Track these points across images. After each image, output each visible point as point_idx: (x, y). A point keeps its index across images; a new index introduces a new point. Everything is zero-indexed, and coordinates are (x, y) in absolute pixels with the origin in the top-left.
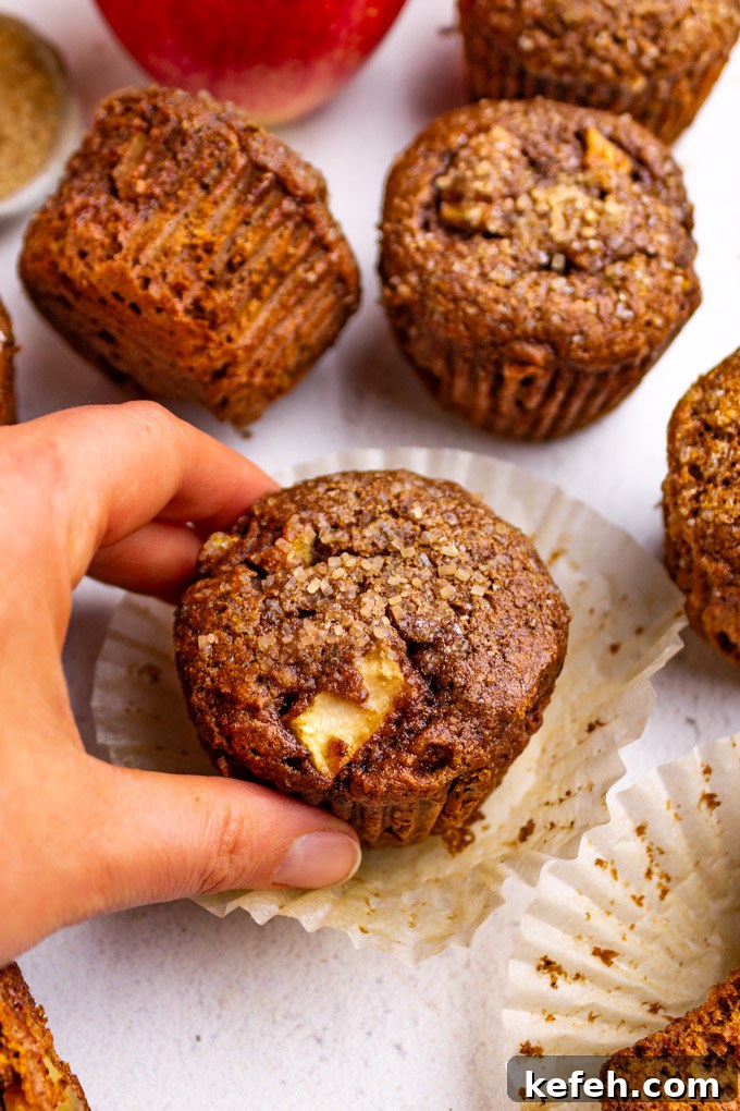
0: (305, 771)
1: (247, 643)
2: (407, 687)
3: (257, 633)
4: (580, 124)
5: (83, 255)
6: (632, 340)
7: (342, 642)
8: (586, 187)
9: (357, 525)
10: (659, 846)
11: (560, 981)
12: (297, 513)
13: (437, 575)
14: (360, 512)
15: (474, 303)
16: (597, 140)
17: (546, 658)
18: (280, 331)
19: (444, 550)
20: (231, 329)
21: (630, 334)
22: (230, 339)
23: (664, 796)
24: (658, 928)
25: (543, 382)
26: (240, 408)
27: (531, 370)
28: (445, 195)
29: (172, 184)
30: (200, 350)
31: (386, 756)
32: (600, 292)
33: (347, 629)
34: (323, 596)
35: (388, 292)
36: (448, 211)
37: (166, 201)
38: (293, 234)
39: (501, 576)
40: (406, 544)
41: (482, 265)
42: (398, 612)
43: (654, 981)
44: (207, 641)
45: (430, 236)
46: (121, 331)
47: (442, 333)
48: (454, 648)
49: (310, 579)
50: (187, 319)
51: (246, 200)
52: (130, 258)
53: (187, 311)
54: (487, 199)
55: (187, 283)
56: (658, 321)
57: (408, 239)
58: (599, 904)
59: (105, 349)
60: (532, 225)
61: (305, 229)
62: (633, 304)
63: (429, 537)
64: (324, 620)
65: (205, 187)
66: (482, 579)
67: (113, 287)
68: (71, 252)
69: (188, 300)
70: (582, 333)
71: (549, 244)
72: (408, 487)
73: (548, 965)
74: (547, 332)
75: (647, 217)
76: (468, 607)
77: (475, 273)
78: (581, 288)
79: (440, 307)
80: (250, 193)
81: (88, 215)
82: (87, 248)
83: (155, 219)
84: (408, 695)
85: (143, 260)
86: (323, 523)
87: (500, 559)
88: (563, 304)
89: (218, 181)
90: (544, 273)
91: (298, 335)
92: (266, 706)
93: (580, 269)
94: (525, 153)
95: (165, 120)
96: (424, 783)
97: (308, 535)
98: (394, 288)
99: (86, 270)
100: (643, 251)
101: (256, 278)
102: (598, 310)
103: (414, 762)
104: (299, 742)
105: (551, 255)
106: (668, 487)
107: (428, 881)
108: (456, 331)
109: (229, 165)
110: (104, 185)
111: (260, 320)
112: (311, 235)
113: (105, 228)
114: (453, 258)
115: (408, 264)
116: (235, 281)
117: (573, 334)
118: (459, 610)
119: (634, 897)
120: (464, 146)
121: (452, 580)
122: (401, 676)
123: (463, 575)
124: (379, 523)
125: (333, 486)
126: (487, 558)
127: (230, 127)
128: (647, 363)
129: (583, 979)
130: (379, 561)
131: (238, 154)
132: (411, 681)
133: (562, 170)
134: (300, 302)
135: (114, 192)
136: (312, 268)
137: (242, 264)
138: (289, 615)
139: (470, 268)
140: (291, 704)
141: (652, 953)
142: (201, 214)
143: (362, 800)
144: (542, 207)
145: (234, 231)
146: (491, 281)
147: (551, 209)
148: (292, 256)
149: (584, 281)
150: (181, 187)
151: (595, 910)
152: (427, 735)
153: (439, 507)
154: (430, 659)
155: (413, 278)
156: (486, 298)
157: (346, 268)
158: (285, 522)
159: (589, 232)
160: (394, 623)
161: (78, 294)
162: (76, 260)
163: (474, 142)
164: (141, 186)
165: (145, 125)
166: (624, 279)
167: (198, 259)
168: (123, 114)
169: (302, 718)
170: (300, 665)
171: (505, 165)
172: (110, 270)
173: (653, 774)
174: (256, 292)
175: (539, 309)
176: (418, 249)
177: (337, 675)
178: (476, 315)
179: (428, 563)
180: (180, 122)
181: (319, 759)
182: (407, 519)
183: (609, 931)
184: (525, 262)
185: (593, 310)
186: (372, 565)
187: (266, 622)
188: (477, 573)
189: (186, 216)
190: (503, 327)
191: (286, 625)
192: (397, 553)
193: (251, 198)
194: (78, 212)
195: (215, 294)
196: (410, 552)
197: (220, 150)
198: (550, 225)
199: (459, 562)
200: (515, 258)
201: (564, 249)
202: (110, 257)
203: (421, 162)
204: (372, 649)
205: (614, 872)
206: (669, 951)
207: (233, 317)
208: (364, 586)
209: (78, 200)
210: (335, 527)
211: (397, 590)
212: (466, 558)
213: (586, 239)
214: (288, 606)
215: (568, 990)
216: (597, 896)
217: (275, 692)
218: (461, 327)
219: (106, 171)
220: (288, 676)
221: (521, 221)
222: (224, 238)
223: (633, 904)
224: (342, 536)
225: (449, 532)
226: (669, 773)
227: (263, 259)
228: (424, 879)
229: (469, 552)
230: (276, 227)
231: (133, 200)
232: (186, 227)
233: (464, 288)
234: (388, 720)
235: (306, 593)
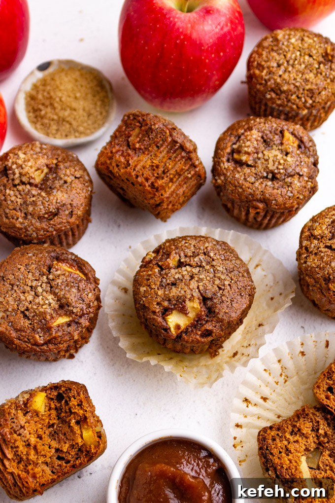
0: (168, 333)
1: (155, 291)
2: (201, 311)
3: (158, 289)
4: (282, 128)
5: (117, 166)
6: (292, 203)
7: (183, 296)
8: (282, 151)
9: (193, 256)
10: (285, 366)
11: (250, 405)
12: (175, 250)
13: (215, 276)
14: (194, 252)
15: (241, 188)
16: (287, 134)
17: (245, 306)
18: (178, 192)
19: (218, 268)
20: (163, 192)
21: (291, 201)
22: (162, 195)
23: (288, 351)
24: (283, 392)
25: (262, 214)
26: (163, 215)
27: (258, 210)
28: (235, 151)
29: (147, 145)
30: (152, 198)
31: (192, 331)
32: (282, 187)
33: (185, 292)
34: (179, 279)
35: (214, 181)
36: (236, 156)
37: (145, 150)
38: (184, 162)
39: (235, 279)
40: (207, 264)
41: (245, 176)
42: (201, 288)
43: (279, 408)
44: (143, 289)
45: (229, 164)
46: (128, 189)
47: (230, 196)
48: (217, 300)
49: (176, 273)
50: (149, 189)
51: (171, 152)
52: (132, 169)
53: (149, 186)
54: (249, 154)
55: (150, 177)
56: (301, 197)
57: (222, 165)
58: (264, 383)
59: (121, 192)
60: (263, 163)
61: (189, 161)
62: (293, 192)
63: (214, 263)
64: (178, 288)
65: (158, 147)
66: (229, 279)
67: (126, 177)
68: (114, 164)
69: (150, 183)
70: (275, 200)
71: (267, 170)
72: (211, 244)
73: (246, 400)
74: (264, 199)
75: (301, 162)
76: (223, 288)
77: (242, 178)
78: (277, 185)
79: (230, 188)
80: (172, 150)
81: (120, 153)
82: (119, 164)
83: (141, 157)
84: (201, 314)
85: (137, 170)
86: (182, 255)
87: (236, 272)
88: (270, 190)
89: (162, 145)
90: (265, 180)
91: (184, 192)
92: (159, 312)
93: (277, 179)
94: (262, 137)
95: (147, 125)
96: (203, 340)
97: (177, 258)
98: (216, 180)
99: (118, 171)
100: (298, 174)
101: (171, 176)
102: (281, 193)
103: (201, 334)
104: (167, 324)
105: (268, 173)
106: (298, 253)
107: (203, 365)
108: (235, 196)
109: (166, 140)
110: (125, 143)
111: (172, 189)
112: (191, 163)
113: (125, 158)
114: (236, 173)
115: (222, 173)
116: (165, 177)
117: (273, 200)
118: (220, 289)
119: (275, 382)
120: (243, 134)
121: (219, 278)
122: (199, 307)
123: (223, 277)
124: (200, 257)
125: (187, 242)
126: (232, 271)
127: (167, 128)
128: (297, 209)
129: (257, 405)
130: (198, 269)
131: (169, 137)
132: (202, 309)
133: (274, 144)
134: (185, 183)
135: (128, 146)
136: (190, 173)
137: (167, 172)
138: (168, 284)
139: (241, 176)
140: (166, 312)
141: (280, 400)
142: (156, 155)
143: (184, 343)
144: (266, 157)
145: (166, 161)
146: (247, 181)
147: (269, 158)
148: (184, 169)
149: (278, 183)
150: (150, 147)
151: (263, 385)
152: (205, 326)
153: (219, 253)
154: (209, 303)
155: (222, 178)
156: (246, 187)
157: (202, 173)
158: (170, 253)
159: (281, 167)
160: (199, 291)
161: (115, 177)
162: (115, 167)
163: (246, 134)
164: (137, 146)
165: (140, 125)
166: (291, 183)
167: (154, 170)
168: (133, 120)
169: (169, 317)
170: (169, 300)
171: (255, 143)
172: (126, 172)
173: (284, 344)
174: (171, 180)
175: (262, 191)
176: (225, 168)
177: (180, 306)
178: (242, 192)
179: (213, 272)
180: (151, 126)
181: (172, 329)
182: (209, 256)
183: (267, 392)
184: (259, 175)
185: (280, 193)
186: (196, 270)
187: (161, 285)
188: (228, 276)
189: (151, 156)
190: (250, 196)
191: (167, 287)
192: (204, 267)
193: (172, 151)
194: (117, 152)
195: (158, 181)
196: (208, 267)
197: (163, 136)
198: (268, 164)
199: (222, 272)
200: (256, 174)
201: (272, 172)
202: (126, 168)
203: (228, 138)
204: (192, 299)
205: (270, 374)
206: (285, 399)
207: (163, 188)
208: (192, 277)
209: (117, 147)
210: (186, 256)
211: (202, 280)
212: (225, 271)
213: (279, 169)
214: (168, 281)
215: (252, 408)
216: (264, 381)
217: (161, 308)
218: (237, 195)
219: (127, 139)
220: (166, 304)
221: (259, 162)
222: (162, 164)
223: (275, 384)
224: (187, 260)
225: (221, 262)
226: (289, 344)
227: (174, 170)
228: (202, 364)
229: (226, 269)
230: (179, 160)
231: (135, 149)
232: (151, 160)
233: (238, 183)
234: (194, 320)
235: (174, 278)
